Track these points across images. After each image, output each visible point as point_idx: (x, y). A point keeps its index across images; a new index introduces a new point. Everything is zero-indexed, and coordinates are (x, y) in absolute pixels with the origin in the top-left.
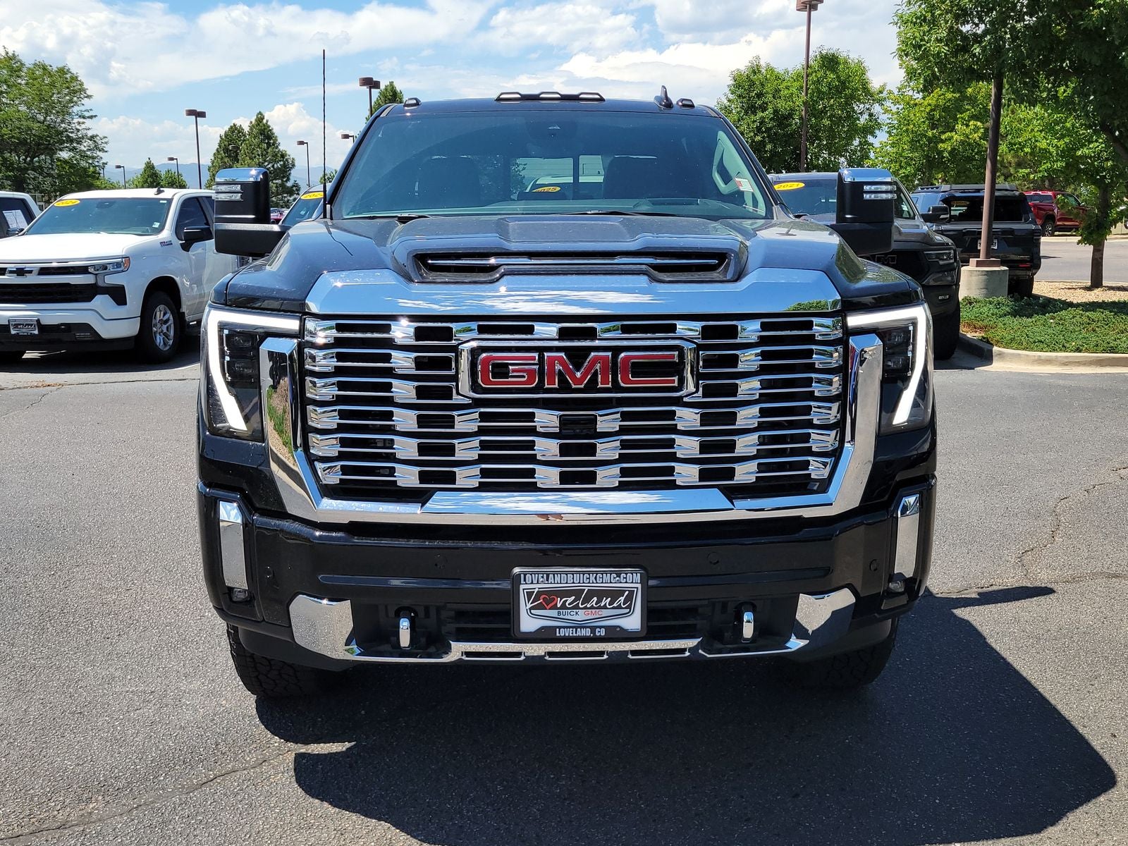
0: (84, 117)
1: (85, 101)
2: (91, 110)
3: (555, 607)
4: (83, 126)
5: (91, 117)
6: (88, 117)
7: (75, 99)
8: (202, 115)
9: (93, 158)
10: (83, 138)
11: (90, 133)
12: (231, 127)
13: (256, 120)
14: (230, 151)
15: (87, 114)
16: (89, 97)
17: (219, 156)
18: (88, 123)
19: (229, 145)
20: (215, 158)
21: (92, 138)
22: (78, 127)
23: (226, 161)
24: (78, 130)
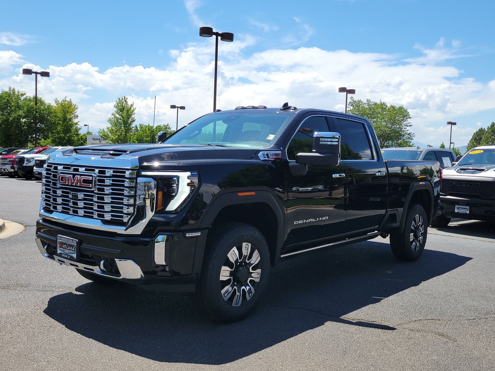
0: (407, 126)
1: (409, 120)
2: (410, 123)
3: (63, 248)
4: (406, 129)
5: (410, 126)
6: (409, 126)
7: (405, 119)
8: (455, 124)
9: (409, 142)
10: (405, 134)
11: (408, 132)
12: (480, 129)
13: (491, 126)
14: (477, 139)
15: (408, 125)
16: (410, 118)
17: (472, 142)
18: (408, 128)
19: (477, 137)
20: (470, 143)
21: (409, 134)
22: (404, 130)
23: (475, 144)
24: (404, 131)
